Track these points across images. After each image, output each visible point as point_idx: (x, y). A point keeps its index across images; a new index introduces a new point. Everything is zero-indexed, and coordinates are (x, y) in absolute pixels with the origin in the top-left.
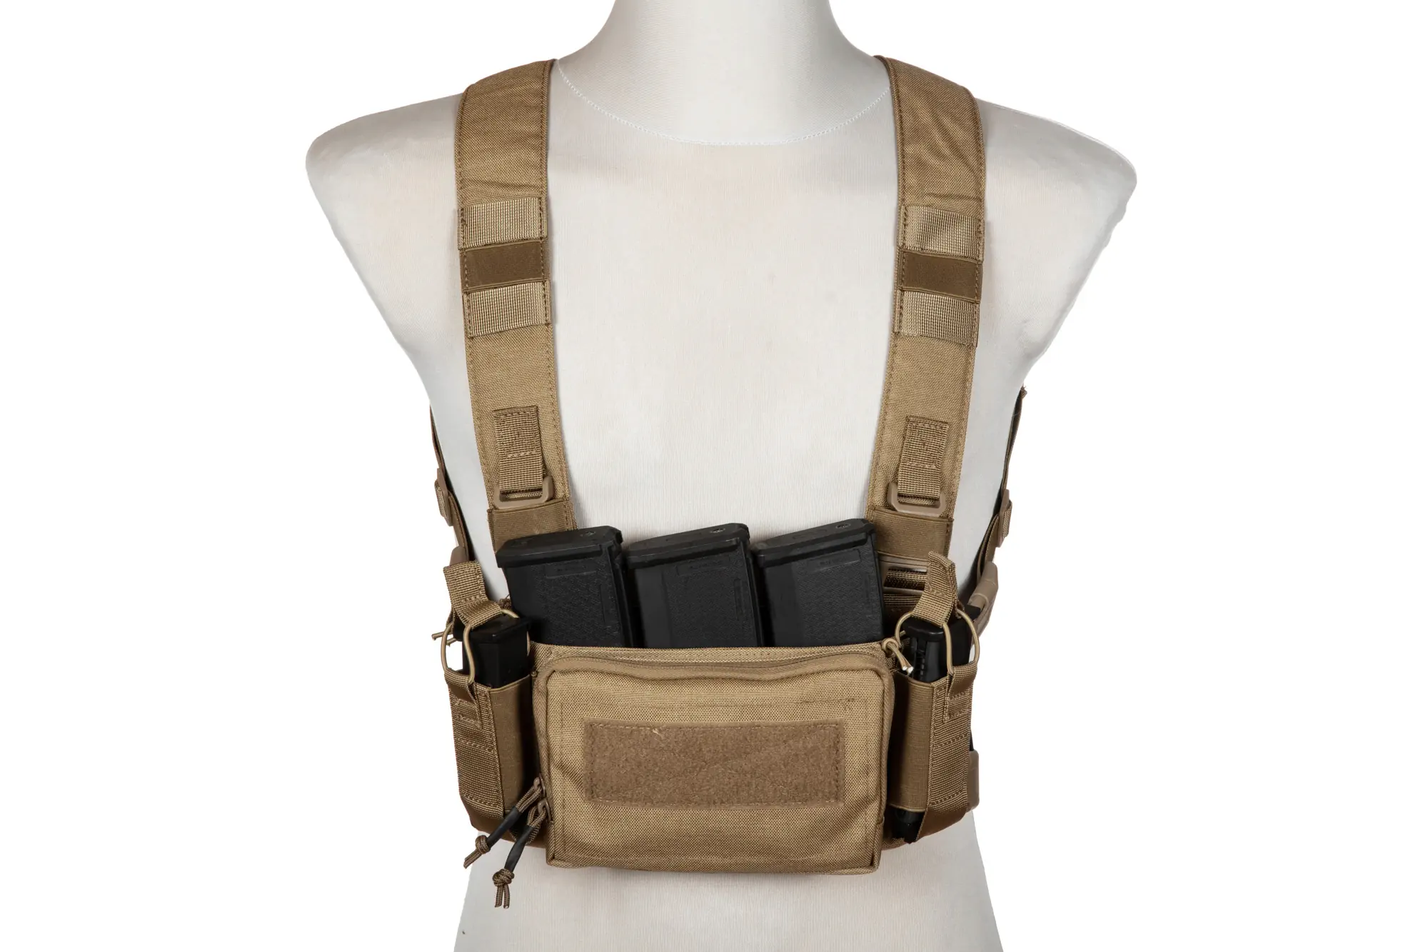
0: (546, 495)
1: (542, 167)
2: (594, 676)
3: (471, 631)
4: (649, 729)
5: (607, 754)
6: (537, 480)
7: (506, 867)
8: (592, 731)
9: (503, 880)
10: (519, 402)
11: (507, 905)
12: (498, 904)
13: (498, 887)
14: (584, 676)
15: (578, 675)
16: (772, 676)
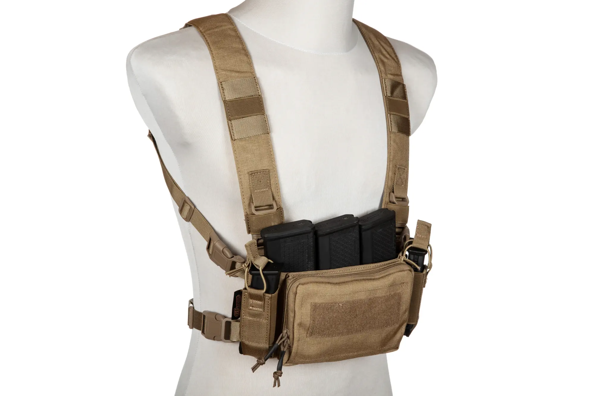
0: (275, 208)
1: (250, 63)
2: (315, 284)
3: (263, 270)
4: (337, 304)
5: (321, 316)
6: (271, 202)
7: (277, 370)
8: (315, 307)
9: (277, 375)
10: (260, 168)
11: (279, 386)
12: (275, 385)
13: (275, 378)
14: (311, 284)
15: (309, 285)
16: (378, 277)
